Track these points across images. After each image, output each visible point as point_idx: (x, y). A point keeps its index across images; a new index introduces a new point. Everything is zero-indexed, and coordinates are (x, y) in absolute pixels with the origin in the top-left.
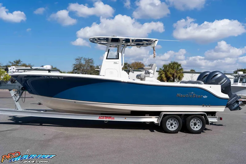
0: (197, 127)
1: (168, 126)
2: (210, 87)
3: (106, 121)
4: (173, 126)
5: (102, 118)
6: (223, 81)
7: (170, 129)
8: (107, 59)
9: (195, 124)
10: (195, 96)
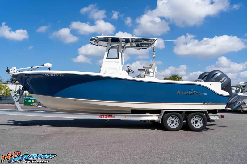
0: (198, 125)
1: (169, 124)
2: (211, 84)
3: (106, 120)
4: (174, 124)
6: (222, 79)
7: (171, 127)
8: (107, 58)
9: (196, 122)
10: (195, 93)
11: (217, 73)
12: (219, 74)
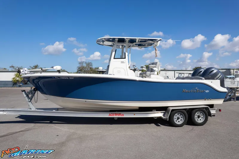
0: (200, 120)
1: (175, 120)
2: (212, 82)
3: (116, 118)
4: (179, 120)
5: (112, 115)
6: (218, 76)
7: (177, 123)
8: (114, 58)
9: (199, 117)
10: (199, 91)
11: (213, 71)
12: (215, 71)
